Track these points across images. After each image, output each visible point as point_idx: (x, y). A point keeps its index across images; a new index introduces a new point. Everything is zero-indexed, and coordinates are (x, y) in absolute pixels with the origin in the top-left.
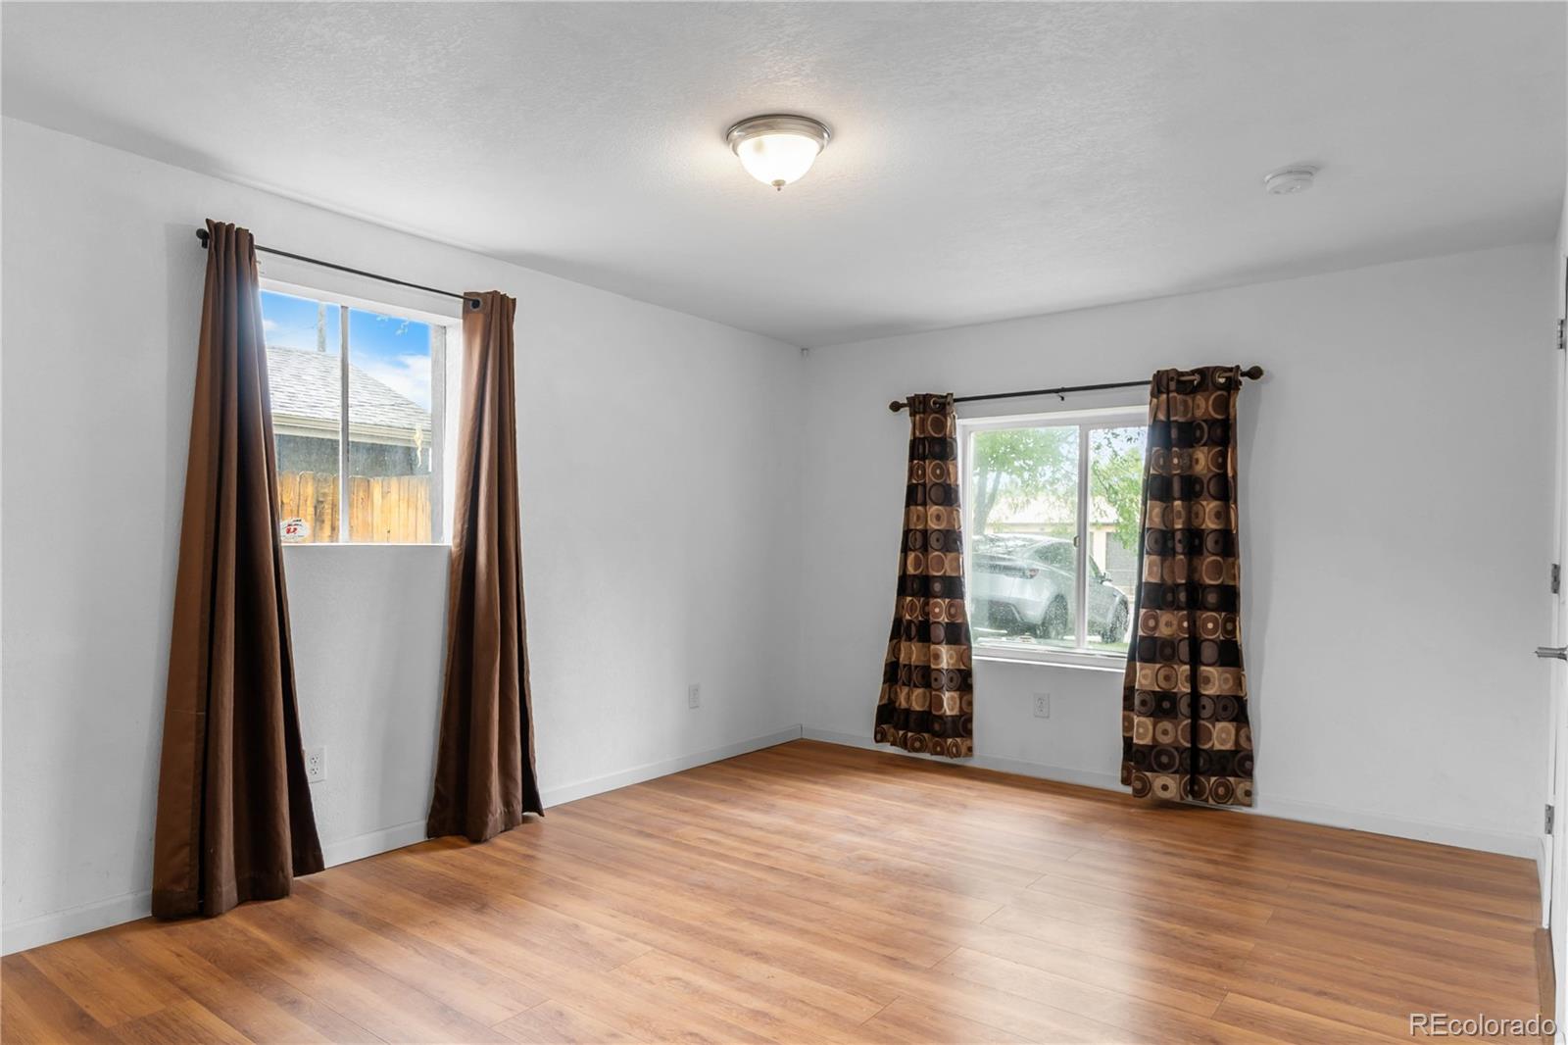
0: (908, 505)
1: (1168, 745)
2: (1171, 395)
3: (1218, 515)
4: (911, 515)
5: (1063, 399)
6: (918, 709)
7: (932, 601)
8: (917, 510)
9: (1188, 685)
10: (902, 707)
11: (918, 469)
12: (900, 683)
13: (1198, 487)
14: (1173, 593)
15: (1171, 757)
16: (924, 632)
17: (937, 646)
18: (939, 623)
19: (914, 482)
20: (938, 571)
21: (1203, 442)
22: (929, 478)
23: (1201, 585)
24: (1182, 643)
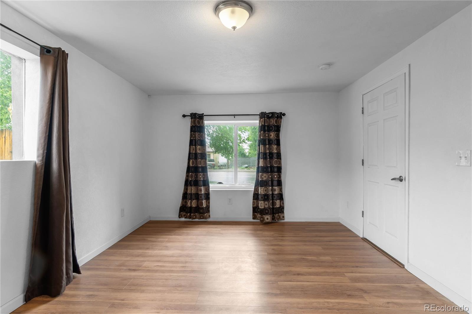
0: (190, 146)
1: (267, 208)
2: (265, 118)
3: (277, 149)
4: (191, 148)
5: (235, 117)
6: (194, 206)
7: (199, 174)
8: (193, 147)
9: (271, 192)
10: (189, 206)
11: (193, 135)
12: (188, 199)
13: (271, 142)
14: (266, 169)
15: (268, 211)
16: (196, 183)
17: (201, 187)
18: (201, 180)
19: (192, 139)
20: (200, 165)
21: (273, 130)
22: (197, 138)
23: (272, 166)
24: (270, 181)
